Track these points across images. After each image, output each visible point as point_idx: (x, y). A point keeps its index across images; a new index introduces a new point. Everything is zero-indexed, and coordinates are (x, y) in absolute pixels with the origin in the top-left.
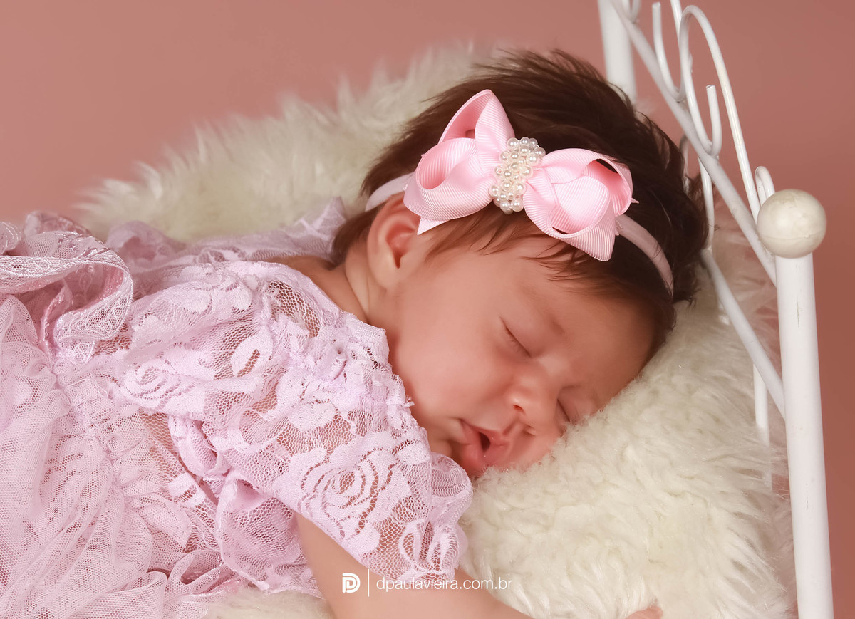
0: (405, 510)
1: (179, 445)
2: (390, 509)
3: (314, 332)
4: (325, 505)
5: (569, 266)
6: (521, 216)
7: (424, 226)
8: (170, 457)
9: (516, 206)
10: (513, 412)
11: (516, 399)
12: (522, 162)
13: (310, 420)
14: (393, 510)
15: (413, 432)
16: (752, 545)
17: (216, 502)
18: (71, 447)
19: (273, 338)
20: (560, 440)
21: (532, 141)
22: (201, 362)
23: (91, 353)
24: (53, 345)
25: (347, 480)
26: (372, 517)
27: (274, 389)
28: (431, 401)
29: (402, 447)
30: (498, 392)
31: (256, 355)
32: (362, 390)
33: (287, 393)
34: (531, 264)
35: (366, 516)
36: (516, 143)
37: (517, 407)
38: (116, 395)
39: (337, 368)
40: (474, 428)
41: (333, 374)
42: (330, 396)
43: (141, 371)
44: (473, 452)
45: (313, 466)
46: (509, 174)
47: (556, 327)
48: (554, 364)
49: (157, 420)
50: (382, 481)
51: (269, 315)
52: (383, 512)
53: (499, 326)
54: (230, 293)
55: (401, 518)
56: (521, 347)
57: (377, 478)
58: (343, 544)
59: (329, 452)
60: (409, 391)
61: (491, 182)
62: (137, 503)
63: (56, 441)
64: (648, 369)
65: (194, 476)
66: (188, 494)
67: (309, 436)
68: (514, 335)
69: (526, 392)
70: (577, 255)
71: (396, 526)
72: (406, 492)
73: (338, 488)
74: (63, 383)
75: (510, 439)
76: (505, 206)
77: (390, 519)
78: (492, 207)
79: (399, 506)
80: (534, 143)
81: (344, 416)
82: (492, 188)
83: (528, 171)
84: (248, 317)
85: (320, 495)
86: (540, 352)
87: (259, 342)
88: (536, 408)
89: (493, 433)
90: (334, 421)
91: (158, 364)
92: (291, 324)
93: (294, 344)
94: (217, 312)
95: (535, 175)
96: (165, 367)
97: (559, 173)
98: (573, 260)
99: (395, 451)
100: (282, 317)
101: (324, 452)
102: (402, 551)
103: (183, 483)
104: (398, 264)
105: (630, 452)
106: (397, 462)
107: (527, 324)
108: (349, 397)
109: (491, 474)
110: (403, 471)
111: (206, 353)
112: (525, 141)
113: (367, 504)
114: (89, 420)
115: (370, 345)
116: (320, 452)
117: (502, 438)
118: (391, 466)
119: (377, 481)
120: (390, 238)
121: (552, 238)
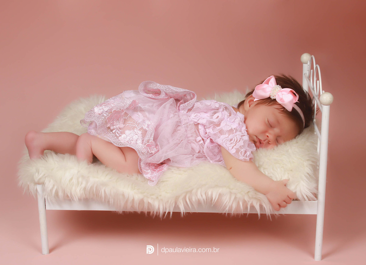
1: (200, 130)
2: (239, 146)
3: (230, 115)
4: (226, 144)
5: (283, 111)
6: (275, 100)
7: (255, 100)
8: (198, 133)
9: (274, 98)
10: (267, 137)
11: (267, 134)
12: (277, 89)
13: (226, 128)
15: (246, 134)
16: (311, 171)
17: (205, 143)
18: (179, 128)
19: (222, 114)
20: (276, 146)
22: (207, 116)
23: (186, 112)
24: (179, 109)
25: (231, 140)
26: (235, 147)
27: (220, 123)
28: (251, 131)
29: (243, 136)
30: (265, 132)
31: (218, 117)
32: (237, 125)
33: (223, 124)
34: (275, 109)
36: (276, 86)
37: (268, 136)
38: (190, 119)
39: (233, 120)
40: (258, 139)
41: (232, 121)
42: (231, 125)
43: (195, 115)
44: (258, 144)
45: (225, 138)
46: (274, 91)
47: (278, 122)
48: (277, 130)
49: (197, 125)
50: (238, 141)
51: (222, 110)
52: (237, 146)
53: (267, 120)
54: (215, 104)
55: (241, 148)
56: (270, 125)
58: (229, 151)
59: (229, 135)
60: (247, 128)
61: (270, 92)
62: (190, 141)
63: (177, 126)
64: (297, 137)
65: (201, 137)
66: (200, 141)
67: (225, 132)
68: (269, 122)
69: (270, 133)
70: (285, 109)
71: (239, 150)
72: (243, 144)
73: (229, 141)
74: (180, 116)
75: (264, 142)
76: (272, 97)
77: (238, 148)
78: (269, 98)
79: (241, 146)
80: (280, 86)
81: (233, 129)
84: (218, 109)
85: (225, 142)
86: (274, 127)
87: (219, 114)
88: (271, 137)
89: (261, 140)
90: (231, 129)
91: (199, 114)
92: (226, 112)
93: (226, 116)
94: (212, 106)
95: (279, 92)
96: (200, 115)
97: (284, 93)
98: (284, 110)
99: (242, 136)
100: (225, 111)
101: (228, 135)
102: (240, 154)
103: (199, 138)
104: (250, 107)
106: (242, 138)
107: (272, 120)
108: (234, 126)
109: (261, 149)
110: (243, 140)
111: (209, 114)
112: (278, 85)
113: (234, 144)
114: (183, 123)
115: (241, 117)
116: (227, 135)
117: (263, 142)
118: (240, 139)
120: (249, 102)
121: (280, 105)
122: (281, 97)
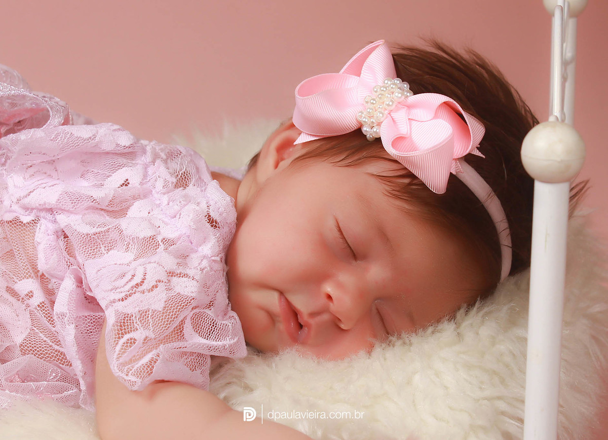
0: (148, 317)
2: (137, 309)
6: (378, 141)
7: (301, 139)
9: (375, 132)
10: (324, 300)
11: (329, 288)
12: (389, 96)
14: (139, 312)
19: (145, 176)
21: (405, 84)
26: (118, 305)
34: (373, 179)
35: (114, 302)
36: (389, 81)
37: (329, 297)
39: (177, 208)
40: (289, 302)
45: (118, 263)
46: (374, 102)
50: (145, 286)
51: (149, 159)
52: (130, 307)
54: (116, 133)
55: (141, 321)
56: (348, 244)
57: (143, 282)
59: (135, 260)
61: (361, 108)
67: (129, 240)
68: (344, 233)
69: (340, 286)
70: (416, 181)
71: (133, 323)
73: (114, 278)
75: (314, 322)
76: (367, 130)
77: (132, 316)
79: (146, 312)
82: (359, 113)
83: (391, 103)
87: (132, 173)
89: (298, 311)
90: (150, 237)
95: (397, 108)
97: (416, 112)
99: (172, 274)
100: (158, 162)
105: (417, 378)
106: (167, 281)
107: (356, 228)
110: (168, 292)
112: (397, 81)
113: (123, 295)
117: (310, 320)
118: (159, 281)
119: (141, 285)
120: (280, 148)
121: (395, 161)
122: (404, 129)
